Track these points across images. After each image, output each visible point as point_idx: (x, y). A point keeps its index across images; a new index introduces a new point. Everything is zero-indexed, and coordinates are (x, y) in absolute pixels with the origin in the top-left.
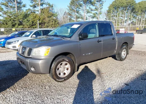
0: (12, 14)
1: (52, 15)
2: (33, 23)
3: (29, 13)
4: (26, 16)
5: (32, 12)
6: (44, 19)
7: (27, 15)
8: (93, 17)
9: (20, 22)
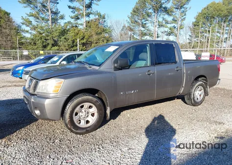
0: (43, 30)
1: (104, 30)
2: (74, 42)
3: (68, 27)
4: (64, 32)
5: (73, 27)
6: (90, 36)
7: (66, 31)
8: (169, 34)
9: (55, 41)
